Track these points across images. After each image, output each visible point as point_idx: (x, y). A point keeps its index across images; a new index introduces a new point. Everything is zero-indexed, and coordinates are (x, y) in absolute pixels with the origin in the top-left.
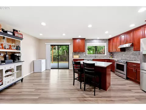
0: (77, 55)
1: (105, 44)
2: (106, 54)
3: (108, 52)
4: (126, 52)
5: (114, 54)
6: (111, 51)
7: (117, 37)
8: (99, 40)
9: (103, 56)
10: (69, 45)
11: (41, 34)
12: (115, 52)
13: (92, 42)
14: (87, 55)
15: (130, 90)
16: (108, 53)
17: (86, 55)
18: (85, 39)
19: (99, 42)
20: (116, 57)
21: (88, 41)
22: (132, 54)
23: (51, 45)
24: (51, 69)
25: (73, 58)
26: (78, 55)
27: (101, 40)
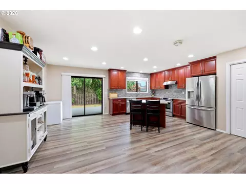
0: (114, 93)
1: (147, 80)
2: (147, 92)
4: (169, 89)
5: (156, 92)
6: (153, 88)
7: (161, 72)
10: (102, 78)
11: (66, 59)
12: (157, 90)
14: (127, 93)
15: (180, 124)
16: (150, 91)
17: (125, 94)
18: (125, 71)
19: (141, 77)
20: (158, 95)
21: (129, 74)
22: (175, 92)
23: (72, 77)
24: (72, 117)
25: (108, 97)
26: (116, 93)
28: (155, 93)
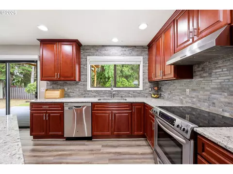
1: (140, 60)
2: (141, 88)
3: (147, 80)
4: (196, 80)
5: (164, 88)
8: (124, 49)
9: (134, 91)
10: (37, 62)
13: (103, 52)
14: (89, 88)
16: (148, 84)
17: (86, 91)
19: (124, 55)
20: (166, 95)
21: (92, 51)
27: (127, 49)
28: (159, 89)
